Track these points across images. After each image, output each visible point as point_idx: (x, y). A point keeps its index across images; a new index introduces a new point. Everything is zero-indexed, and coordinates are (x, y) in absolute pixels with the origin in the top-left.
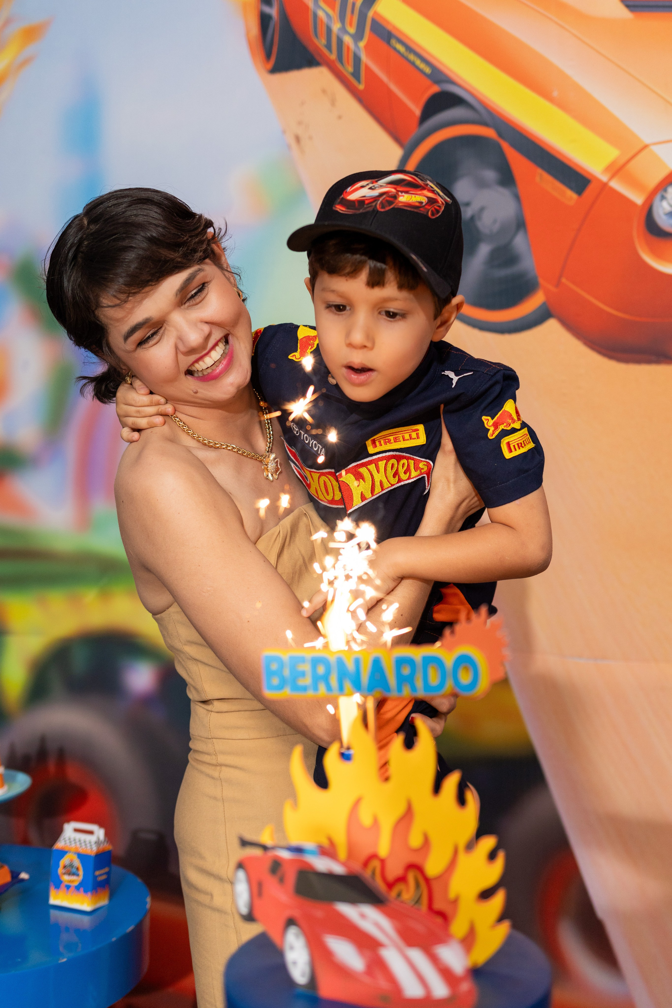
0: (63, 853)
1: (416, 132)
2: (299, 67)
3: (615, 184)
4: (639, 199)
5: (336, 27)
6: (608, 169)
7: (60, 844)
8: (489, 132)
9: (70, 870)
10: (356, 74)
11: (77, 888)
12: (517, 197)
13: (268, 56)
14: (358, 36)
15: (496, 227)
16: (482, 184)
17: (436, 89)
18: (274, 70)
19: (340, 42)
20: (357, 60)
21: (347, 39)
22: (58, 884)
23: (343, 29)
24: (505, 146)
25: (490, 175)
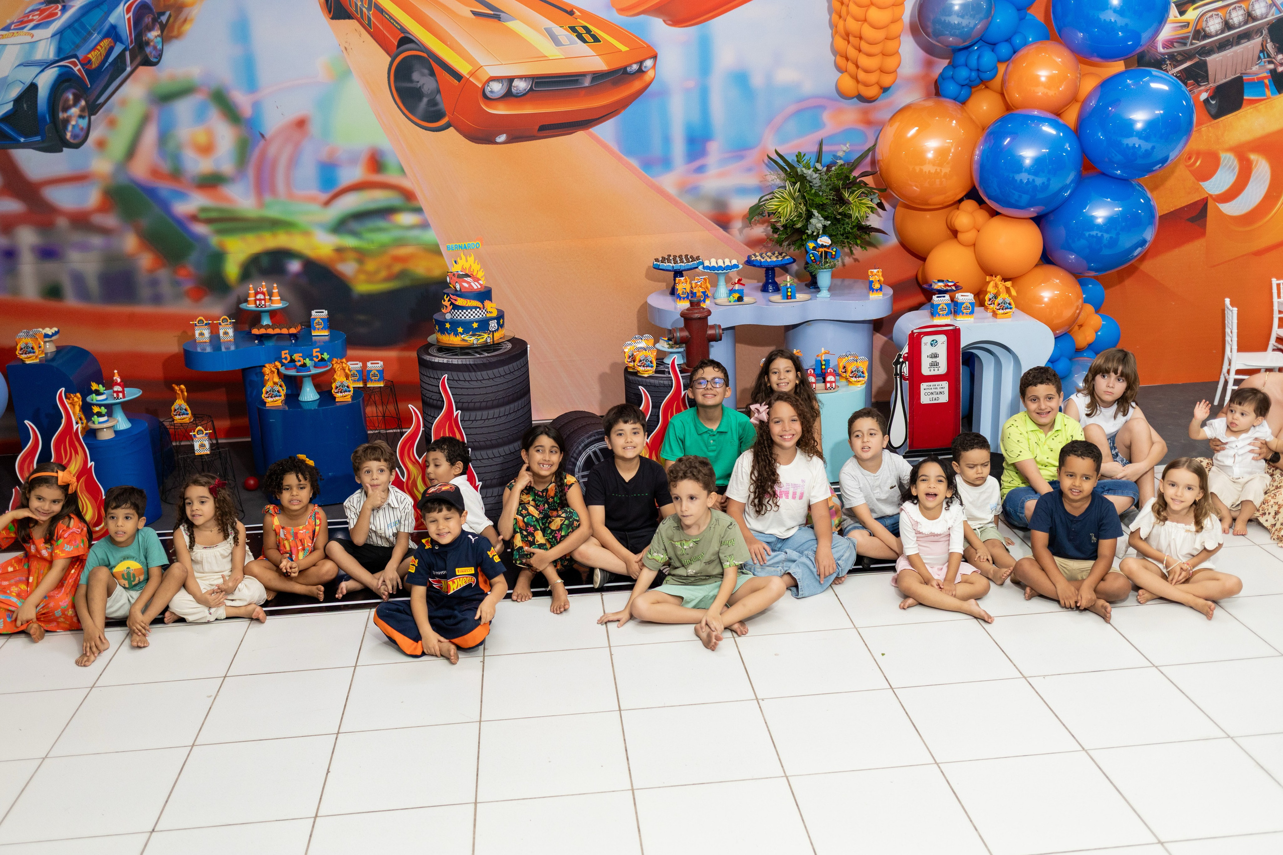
0: (315, 319)
1: (395, 52)
2: (344, 18)
3: (471, 79)
4: (480, 86)
5: (359, 4)
6: (468, 73)
7: (313, 317)
8: (425, 55)
9: (318, 324)
10: (369, 24)
11: (322, 329)
12: (437, 81)
13: (330, 12)
14: (369, 9)
15: (429, 92)
16: (423, 75)
17: (403, 35)
18: (332, 18)
19: (361, 11)
20: (369, 19)
21: (364, 9)
22: (315, 329)
23: (362, 5)
24: (431, 60)
25: (426, 71)
